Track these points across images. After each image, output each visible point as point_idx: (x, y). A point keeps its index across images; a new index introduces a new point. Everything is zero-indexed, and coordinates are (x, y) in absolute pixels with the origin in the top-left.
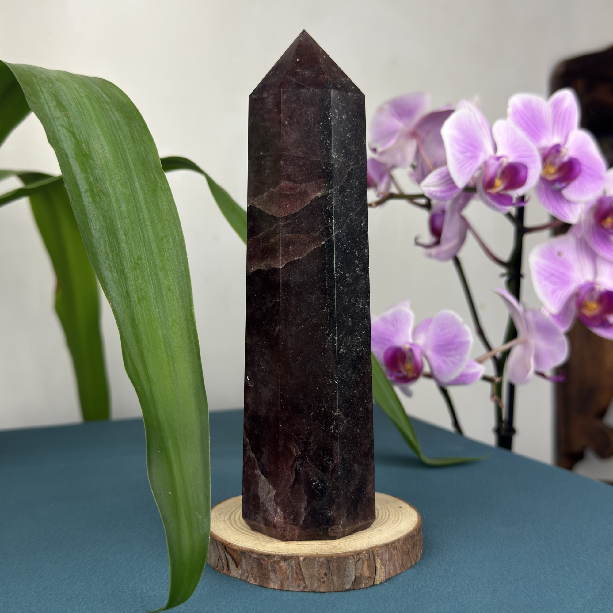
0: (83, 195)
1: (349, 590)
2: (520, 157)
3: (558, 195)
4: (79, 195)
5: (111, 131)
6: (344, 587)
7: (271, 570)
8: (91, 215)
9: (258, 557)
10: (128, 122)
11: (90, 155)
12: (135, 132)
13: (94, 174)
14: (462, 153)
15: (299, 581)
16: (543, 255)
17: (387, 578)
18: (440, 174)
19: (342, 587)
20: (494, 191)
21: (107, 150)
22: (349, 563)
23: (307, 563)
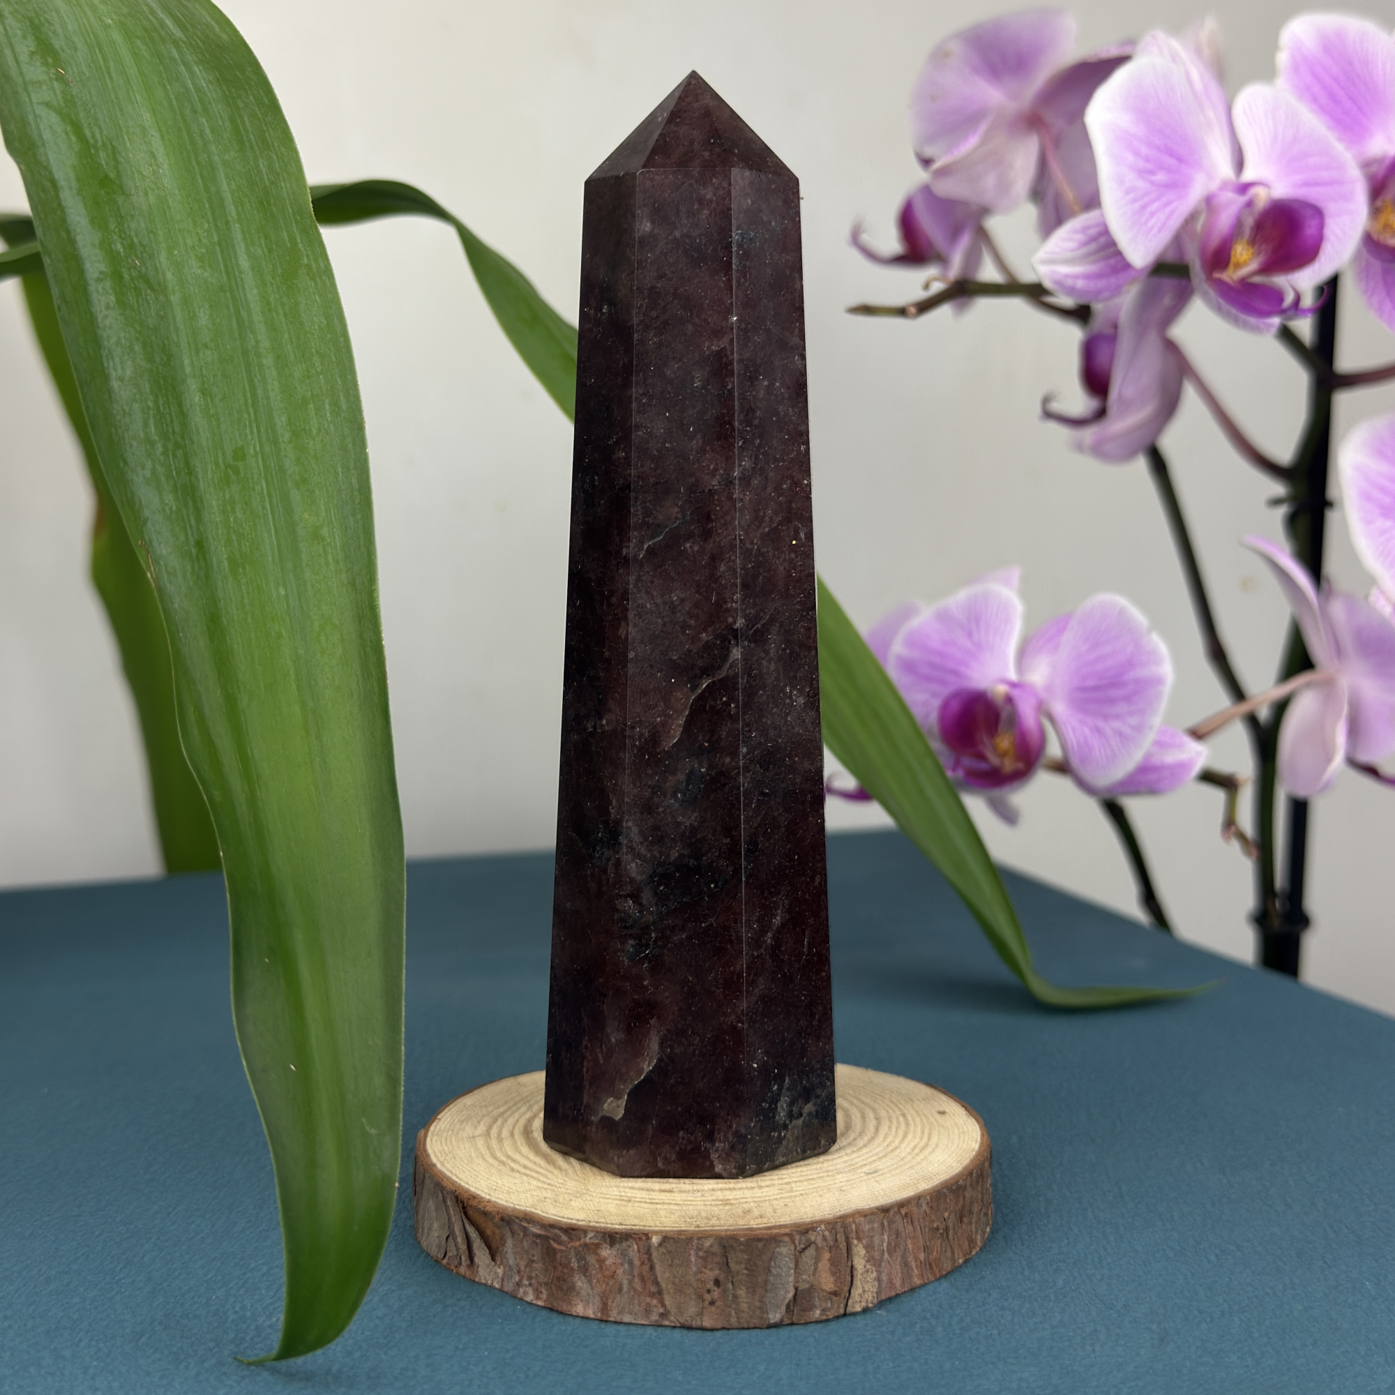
0: (92, 287)
1: (778, 1325)
2: (1307, 184)
5: (179, 117)
6: (765, 1316)
7: (576, 1268)
9: (543, 1233)
10: (227, 93)
11: (118, 182)
12: (246, 119)
14: (1144, 173)
15: (648, 1300)
17: (883, 1297)
18: (1084, 229)
19: (761, 1318)
20: (1231, 276)
21: (165, 169)
22: (781, 1254)
23: (670, 1252)
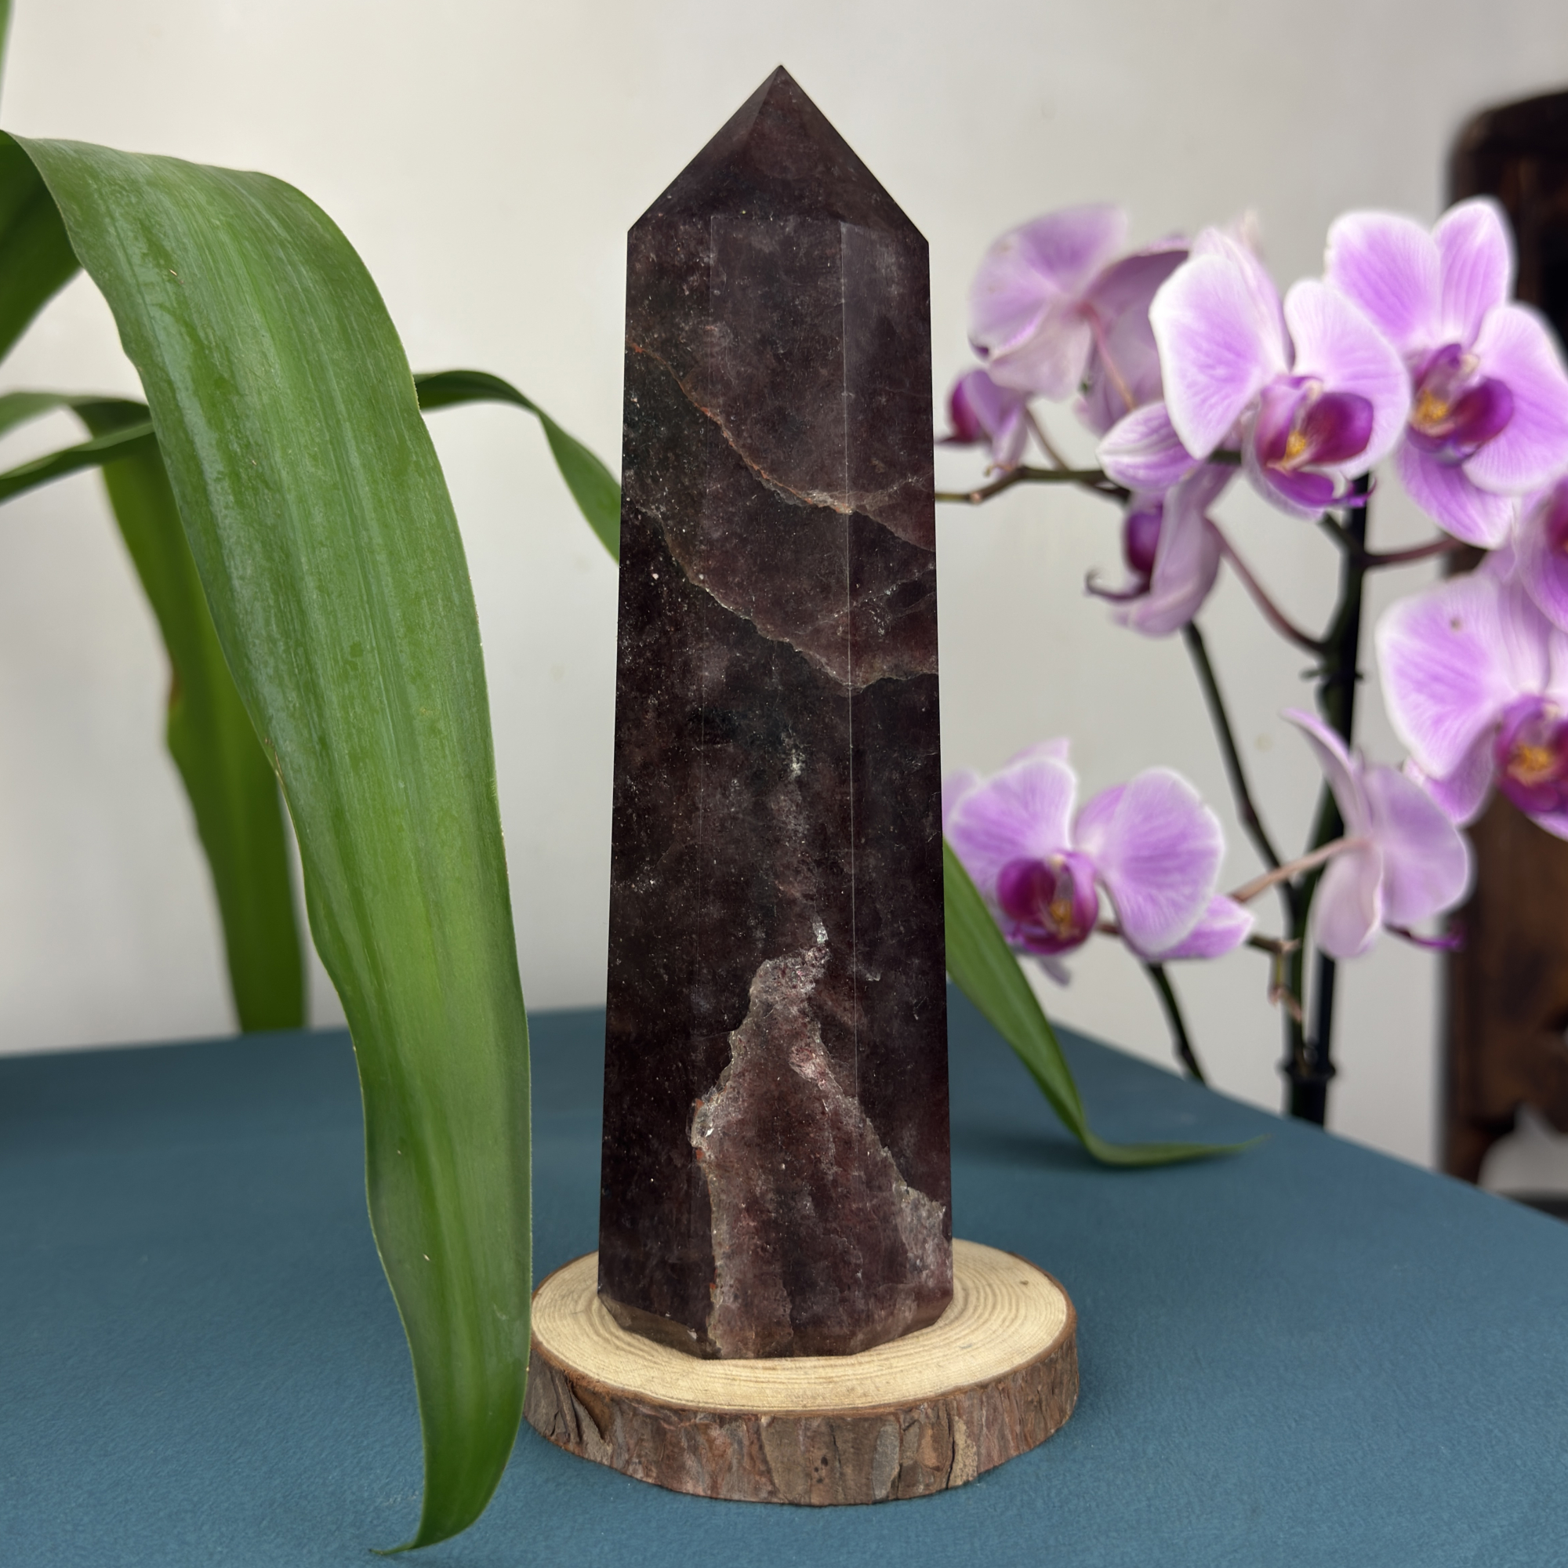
0: (211, 488)
1: (883, 1501)
2: (1355, 377)
3: (1453, 474)
4: (202, 488)
5: (288, 317)
6: (872, 1492)
7: (686, 1447)
8: (233, 540)
9: (653, 1413)
10: (333, 292)
11: (232, 382)
12: (353, 319)
13: (242, 431)
14: (1205, 367)
15: (758, 1478)
16: (1413, 628)
17: (982, 1470)
18: (1147, 421)
19: (867, 1495)
20: (1285, 466)
21: (277, 368)
22: (887, 1432)
23: (778, 1432)
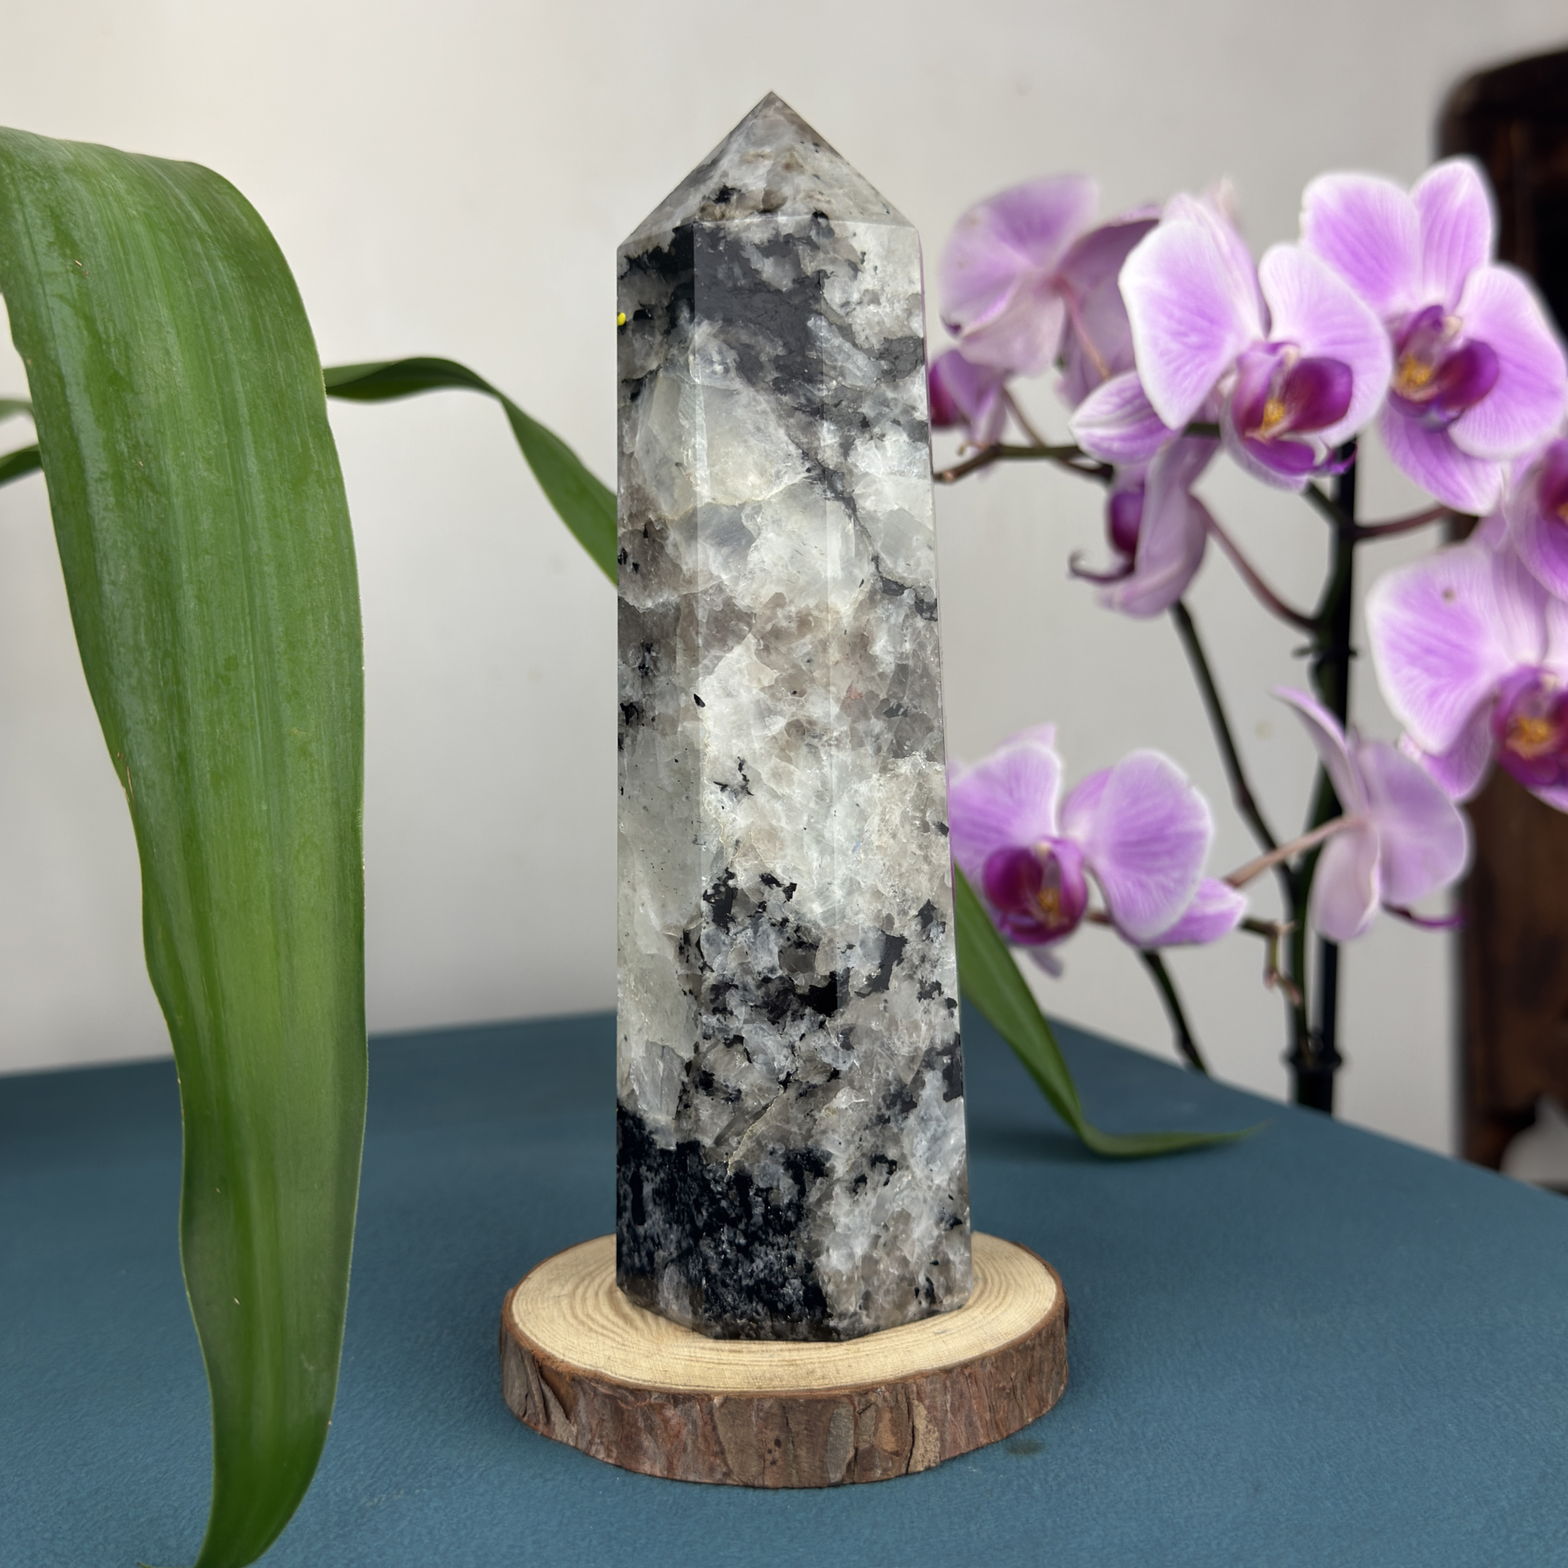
0: (92, 487)
1: (839, 1485)
2: (1334, 342)
3: (1438, 438)
6: (826, 1475)
7: (642, 1427)
9: (612, 1393)
11: (127, 379)
13: (132, 430)
14: (1177, 335)
15: (712, 1459)
16: (1405, 599)
17: (945, 1455)
18: (1119, 393)
19: (822, 1478)
20: (1264, 434)
21: (179, 367)
22: (840, 1414)
23: (730, 1413)
